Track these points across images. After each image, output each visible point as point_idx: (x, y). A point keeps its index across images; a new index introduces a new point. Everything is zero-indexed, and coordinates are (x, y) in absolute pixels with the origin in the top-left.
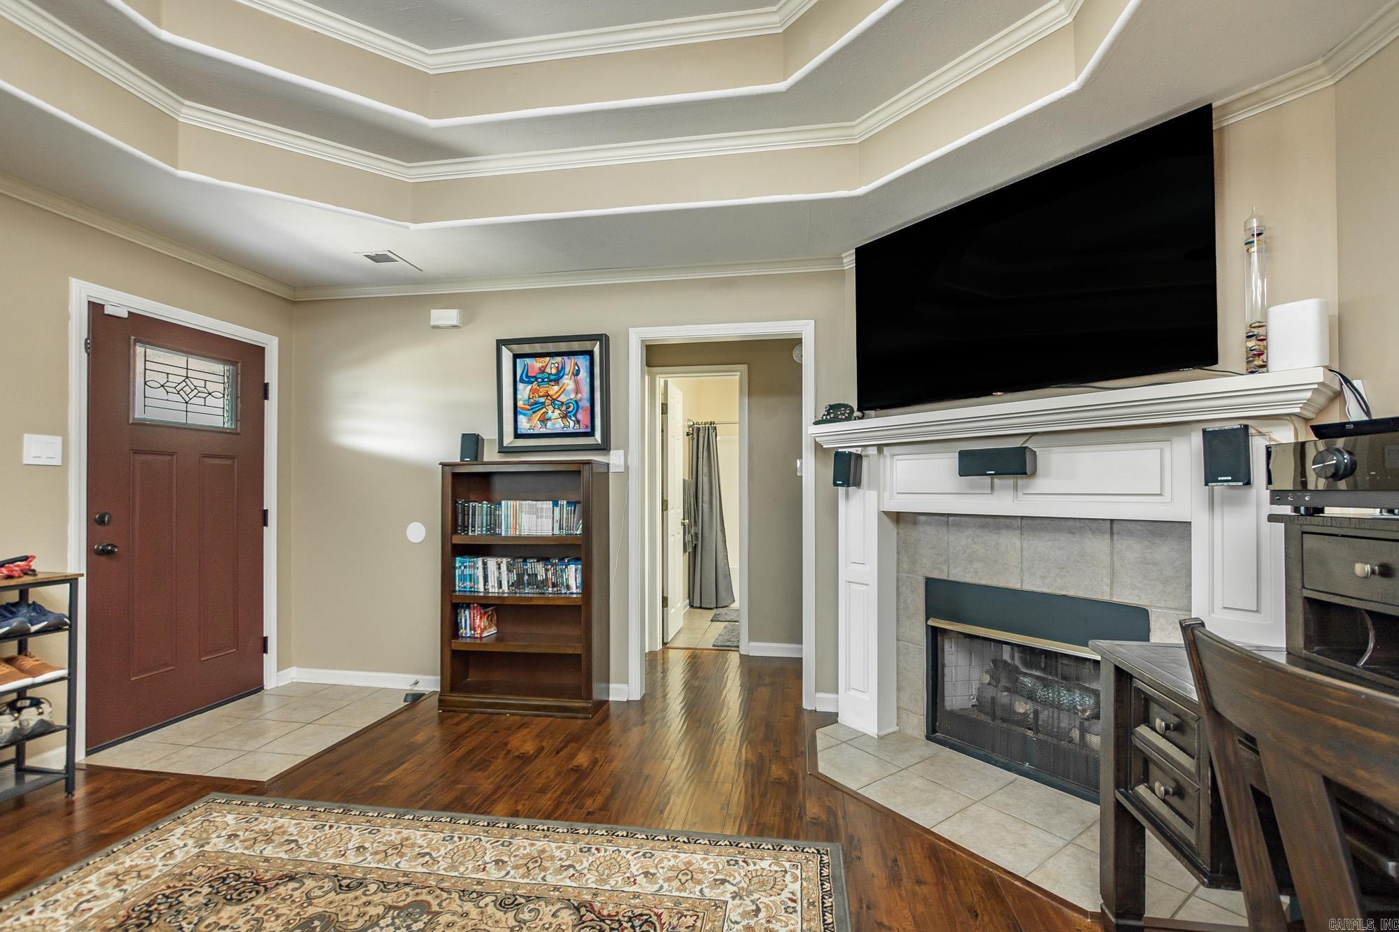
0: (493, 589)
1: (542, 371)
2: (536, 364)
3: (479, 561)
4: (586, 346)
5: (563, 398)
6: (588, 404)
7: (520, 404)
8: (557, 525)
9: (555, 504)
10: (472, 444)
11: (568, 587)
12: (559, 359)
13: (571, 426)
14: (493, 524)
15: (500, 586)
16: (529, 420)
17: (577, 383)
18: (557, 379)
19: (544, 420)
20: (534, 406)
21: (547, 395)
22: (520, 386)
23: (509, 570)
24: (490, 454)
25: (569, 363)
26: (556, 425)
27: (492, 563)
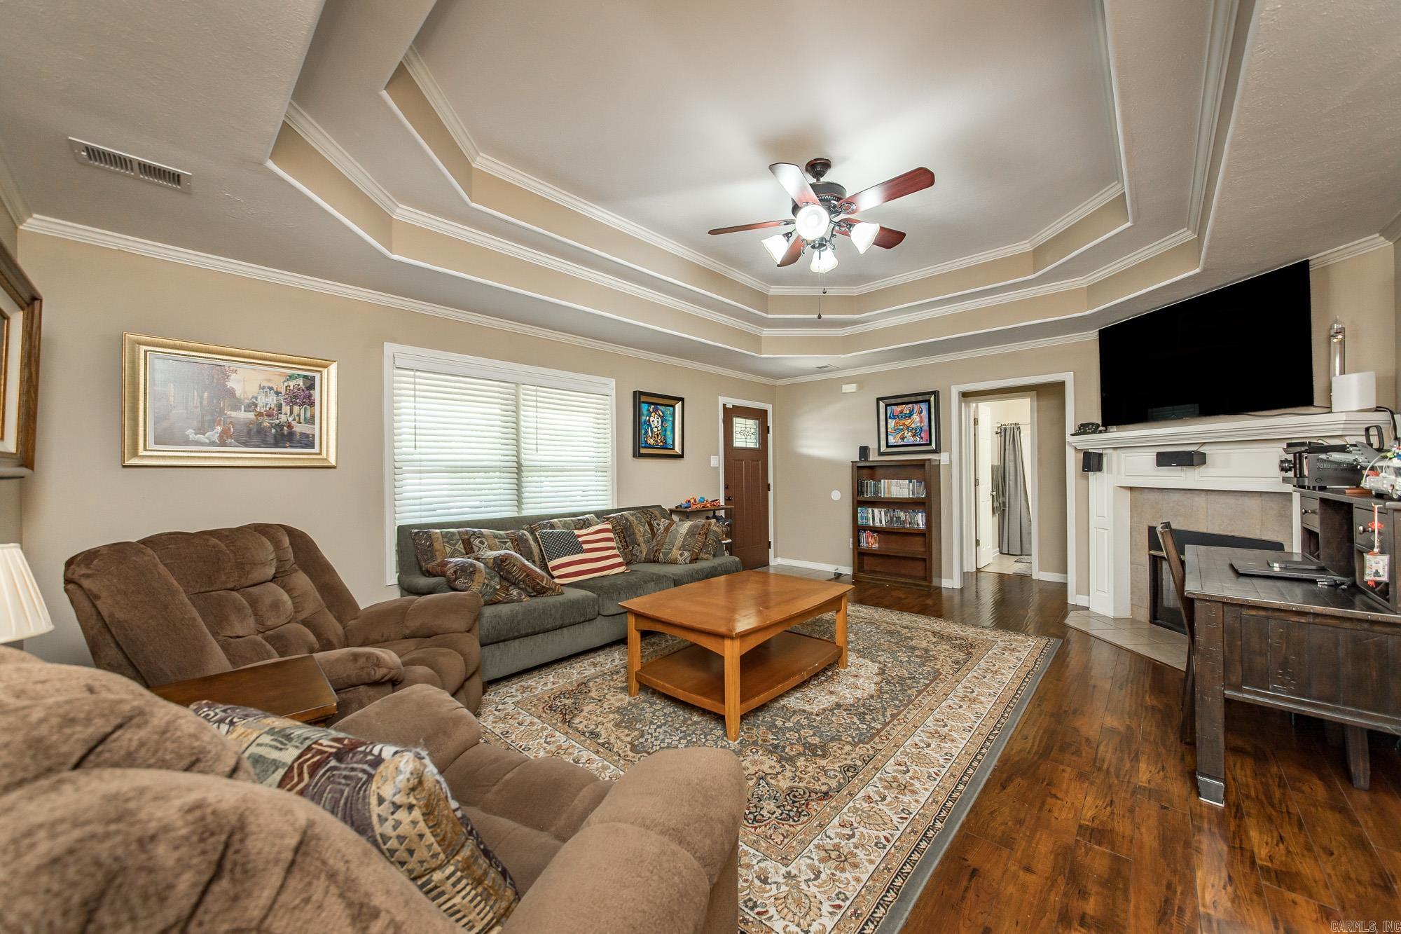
0: (877, 524)
1: (901, 412)
2: (898, 408)
3: (870, 510)
4: (927, 397)
5: (913, 426)
6: (928, 429)
7: (889, 430)
8: (911, 493)
9: (910, 482)
10: (864, 451)
11: (918, 525)
12: (910, 405)
13: (918, 441)
14: (877, 491)
15: (881, 523)
16: (894, 438)
17: (921, 418)
18: (910, 415)
19: (903, 438)
20: (897, 430)
21: (904, 425)
22: (889, 421)
23: (886, 515)
24: (873, 457)
25: (916, 407)
26: (909, 439)
27: (876, 511)
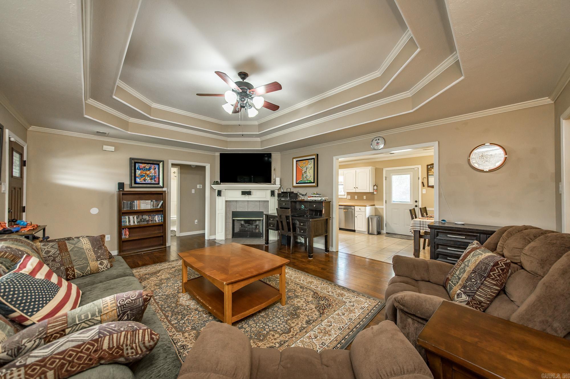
0: (132, 224)
1: (144, 167)
2: (143, 165)
3: (127, 217)
4: (158, 163)
5: (151, 175)
6: (158, 177)
7: (137, 175)
8: (152, 206)
9: (152, 201)
10: (121, 186)
11: (156, 221)
12: (150, 165)
13: (153, 182)
14: (132, 206)
15: (134, 222)
16: (140, 180)
17: (155, 171)
18: (149, 170)
19: (145, 180)
20: (141, 176)
21: (146, 174)
22: (137, 171)
23: (137, 218)
24: (127, 189)
25: (153, 166)
26: (148, 180)
27: (131, 217)
